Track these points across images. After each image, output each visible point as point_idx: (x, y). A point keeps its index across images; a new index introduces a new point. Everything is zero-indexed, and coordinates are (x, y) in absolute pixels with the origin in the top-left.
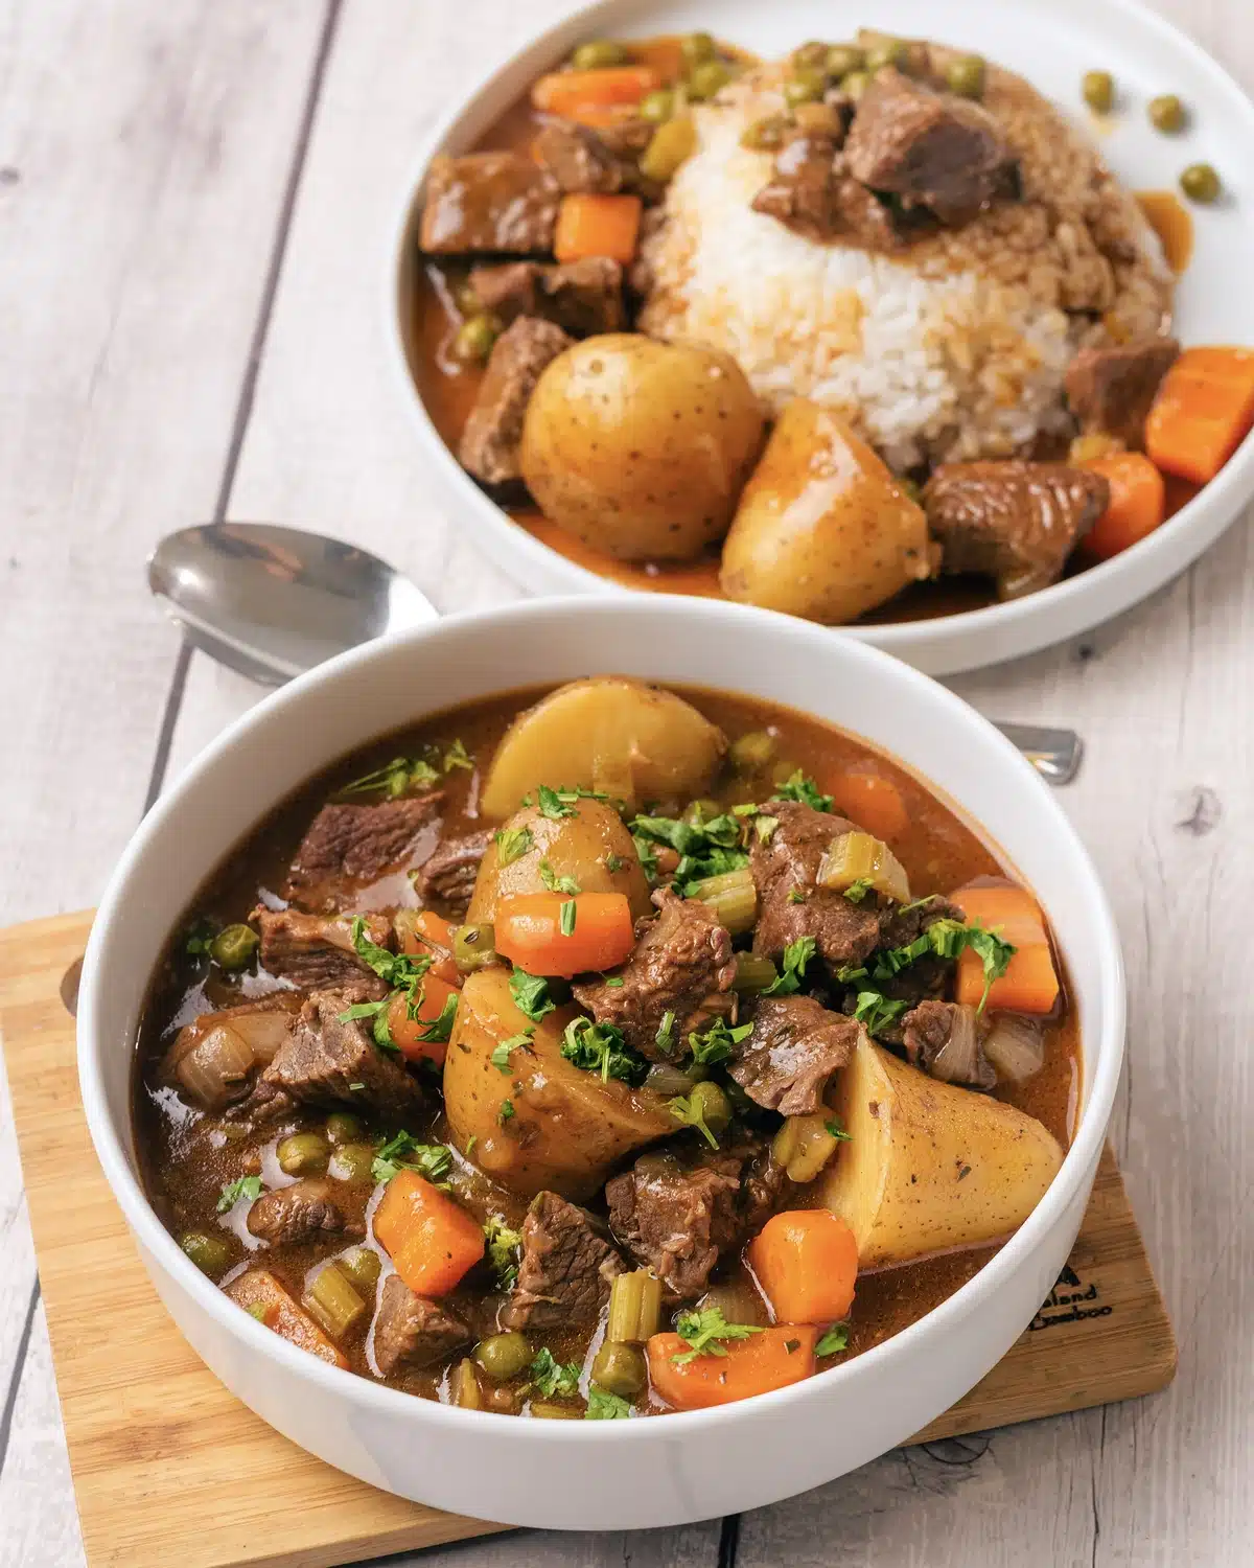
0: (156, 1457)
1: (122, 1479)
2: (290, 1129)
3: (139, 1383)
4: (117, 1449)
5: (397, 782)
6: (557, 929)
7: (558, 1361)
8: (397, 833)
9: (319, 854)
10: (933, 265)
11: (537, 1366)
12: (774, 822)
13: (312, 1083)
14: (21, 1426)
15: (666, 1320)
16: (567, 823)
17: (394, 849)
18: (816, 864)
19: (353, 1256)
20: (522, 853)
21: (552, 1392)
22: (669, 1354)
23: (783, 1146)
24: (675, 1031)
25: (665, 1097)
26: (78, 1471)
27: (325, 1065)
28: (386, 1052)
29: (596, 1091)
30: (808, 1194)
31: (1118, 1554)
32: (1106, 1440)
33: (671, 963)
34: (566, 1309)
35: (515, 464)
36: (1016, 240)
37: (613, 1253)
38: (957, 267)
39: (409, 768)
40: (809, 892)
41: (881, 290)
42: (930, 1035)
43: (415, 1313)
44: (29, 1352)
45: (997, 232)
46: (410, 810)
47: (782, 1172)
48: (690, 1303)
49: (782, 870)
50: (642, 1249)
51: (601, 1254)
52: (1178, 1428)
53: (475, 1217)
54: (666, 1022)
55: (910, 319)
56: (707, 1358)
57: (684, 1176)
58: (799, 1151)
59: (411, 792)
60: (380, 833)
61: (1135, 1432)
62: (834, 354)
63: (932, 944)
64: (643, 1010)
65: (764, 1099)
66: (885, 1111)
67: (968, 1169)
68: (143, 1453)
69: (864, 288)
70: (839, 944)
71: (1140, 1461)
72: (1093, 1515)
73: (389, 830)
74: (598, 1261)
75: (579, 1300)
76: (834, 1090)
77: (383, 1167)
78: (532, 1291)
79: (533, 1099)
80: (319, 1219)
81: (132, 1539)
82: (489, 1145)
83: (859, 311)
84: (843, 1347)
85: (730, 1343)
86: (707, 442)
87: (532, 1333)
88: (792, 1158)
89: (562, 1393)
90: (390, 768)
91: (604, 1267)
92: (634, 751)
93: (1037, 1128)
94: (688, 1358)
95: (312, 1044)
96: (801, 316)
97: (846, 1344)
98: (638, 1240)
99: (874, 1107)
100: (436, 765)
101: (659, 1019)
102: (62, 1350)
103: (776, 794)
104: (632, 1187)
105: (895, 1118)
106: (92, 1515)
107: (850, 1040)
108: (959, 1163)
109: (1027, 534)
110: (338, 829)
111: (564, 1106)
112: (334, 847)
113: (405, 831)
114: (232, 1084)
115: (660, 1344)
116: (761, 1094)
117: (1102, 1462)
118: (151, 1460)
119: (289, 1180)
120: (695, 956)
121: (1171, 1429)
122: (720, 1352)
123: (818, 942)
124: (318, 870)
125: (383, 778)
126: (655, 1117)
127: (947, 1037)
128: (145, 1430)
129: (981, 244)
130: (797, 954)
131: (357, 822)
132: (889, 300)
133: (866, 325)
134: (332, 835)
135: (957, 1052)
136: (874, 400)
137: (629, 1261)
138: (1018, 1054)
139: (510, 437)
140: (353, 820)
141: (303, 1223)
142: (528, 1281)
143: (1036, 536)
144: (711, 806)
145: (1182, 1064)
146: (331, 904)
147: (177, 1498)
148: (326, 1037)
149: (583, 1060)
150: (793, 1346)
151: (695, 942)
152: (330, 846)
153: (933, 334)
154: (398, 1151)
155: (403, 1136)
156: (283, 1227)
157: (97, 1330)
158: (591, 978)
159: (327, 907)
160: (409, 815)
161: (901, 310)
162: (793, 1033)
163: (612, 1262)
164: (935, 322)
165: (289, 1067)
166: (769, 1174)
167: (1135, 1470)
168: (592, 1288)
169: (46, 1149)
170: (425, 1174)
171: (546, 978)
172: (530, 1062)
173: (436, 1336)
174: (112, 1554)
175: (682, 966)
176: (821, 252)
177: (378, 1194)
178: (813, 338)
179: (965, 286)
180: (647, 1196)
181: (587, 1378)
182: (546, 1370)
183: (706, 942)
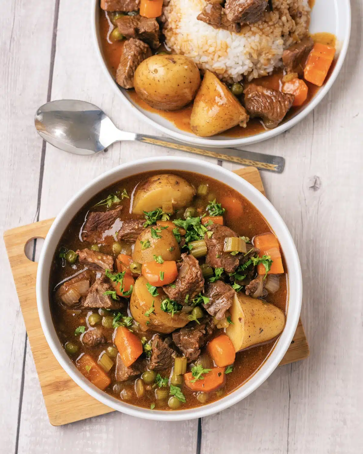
0: (63, 390)
1: (55, 396)
3: (57, 369)
4: (53, 388)
5: (109, 203)
7: (162, 377)
8: (111, 220)
9: (91, 227)
10: (248, 34)
11: (157, 379)
12: (212, 233)
14: (27, 374)
15: (188, 369)
16: (159, 240)
17: (110, 224)
18: (223, 245)
19: (110, 349)
21: (161, 386)
22: (190, 380)
24: (189, 299)
25: (187, 314)
26: (45, 394)
29: (171, 319)
31: (295, 403)
32: (292, 372)
33: (188, 283)
35: (132, 84)
36: (270, 23)
37: (175, 351)
38: (254, 34)
39: (113, 198)
40: (221, 254)
41: (233, 41)
42: (252, 290)
44: (27, 353)
45: (265, 22)
46: (114, 213)
48: (194, 362)
51: (172, 352)
52: (309, 368)
53: (139, 337)
54: (187, 297)
55: (241, 49)
56: (199, 381)
59: (113, 207)
60: (107, 220)
61: (299, 370)
62: (219, 57)
63: (252, 262)
64: (181, 295)
65: (212, 314)
66: (243, 320)
67: (262, 330)
68: (59, 389)
69: (229, 41)
70: (229, 269)
71: (300, 377)
72: (289, 393)
73: (109, 219)
74: (171, 354)
75: (167, 363)
76: (229, 314)
77: (115, 324)
78: (156, 363)
80: (101, 341)
81: (59, 413)
83: (227, 47)
84: (231, 371)
85: (204, 375)
86: (187, 91)
87: (155, 371)
89: (164, 386)
90: (107, 199)
91: (173, 355)
92: (173, 202)
94: (195, 381)
95: (96, 298)
96: (211, 46)
97: (232, 370)
98: (181, 346)
99: (240, 319)
100: (120, 197)
101: (185, 296)
102: (37, 359)
103: (209, 204)
104: (179, 337)
105: (245, 323)
106: (50, 407)
107: (233, 297)
108: (260, 329)
109: (273, 115)
110: (95, 220)
112: (95, 225)
113: (113, 219)
115: (187, 376)
116: (211, 311)
117: (291, 377)
118: (62, 391)
119: (93, 329)
120: (194, 280)
121: (308, 368)
122: (202, 378)
123: (224, 269)
124: (91, 231)
125: (106, 201)
127: (256, 289)
128: (59, 382)
129: (261, 27)
130: (219, 272)
131: (101, 218)
132: (236, 43)
133: (228, 50)
134: (94, 222)
136: (231, 67)
137: (179, 355)
138: (273, 287)
139: (131, 76)
140: (99, 217)
141: (97, 342)
142: (154, 361)
143: (275, 115)
145: (310, 262)
146: (95, 241)
147: (69, 401)
149: (167, 310)
150: (220, 374)
151: (194, 276)
152: (94, 225)
153: (247, 52)
154: (119, 319)
155: (119, 314)
157: (45, 354)
158: (167, 286)
159: (94, 242)
160: (114, 215)
161: (239, 46)
162: (218, 295)
163: (175, 354)
164: (248, 49)
165: (91, 302)
166: (212, 326)
167: (299, 380)
168: (170, 360)
169: (26, 300)
170: (126, 326)
174: (55, 417)
175: (191, 283)
176: (216, 31)
177: (115, 332)
178: (214, 52)
179: (257, 38)
180: (183, 339)
181: (169, 383)
182: (159, 380)
183: (197, 276)
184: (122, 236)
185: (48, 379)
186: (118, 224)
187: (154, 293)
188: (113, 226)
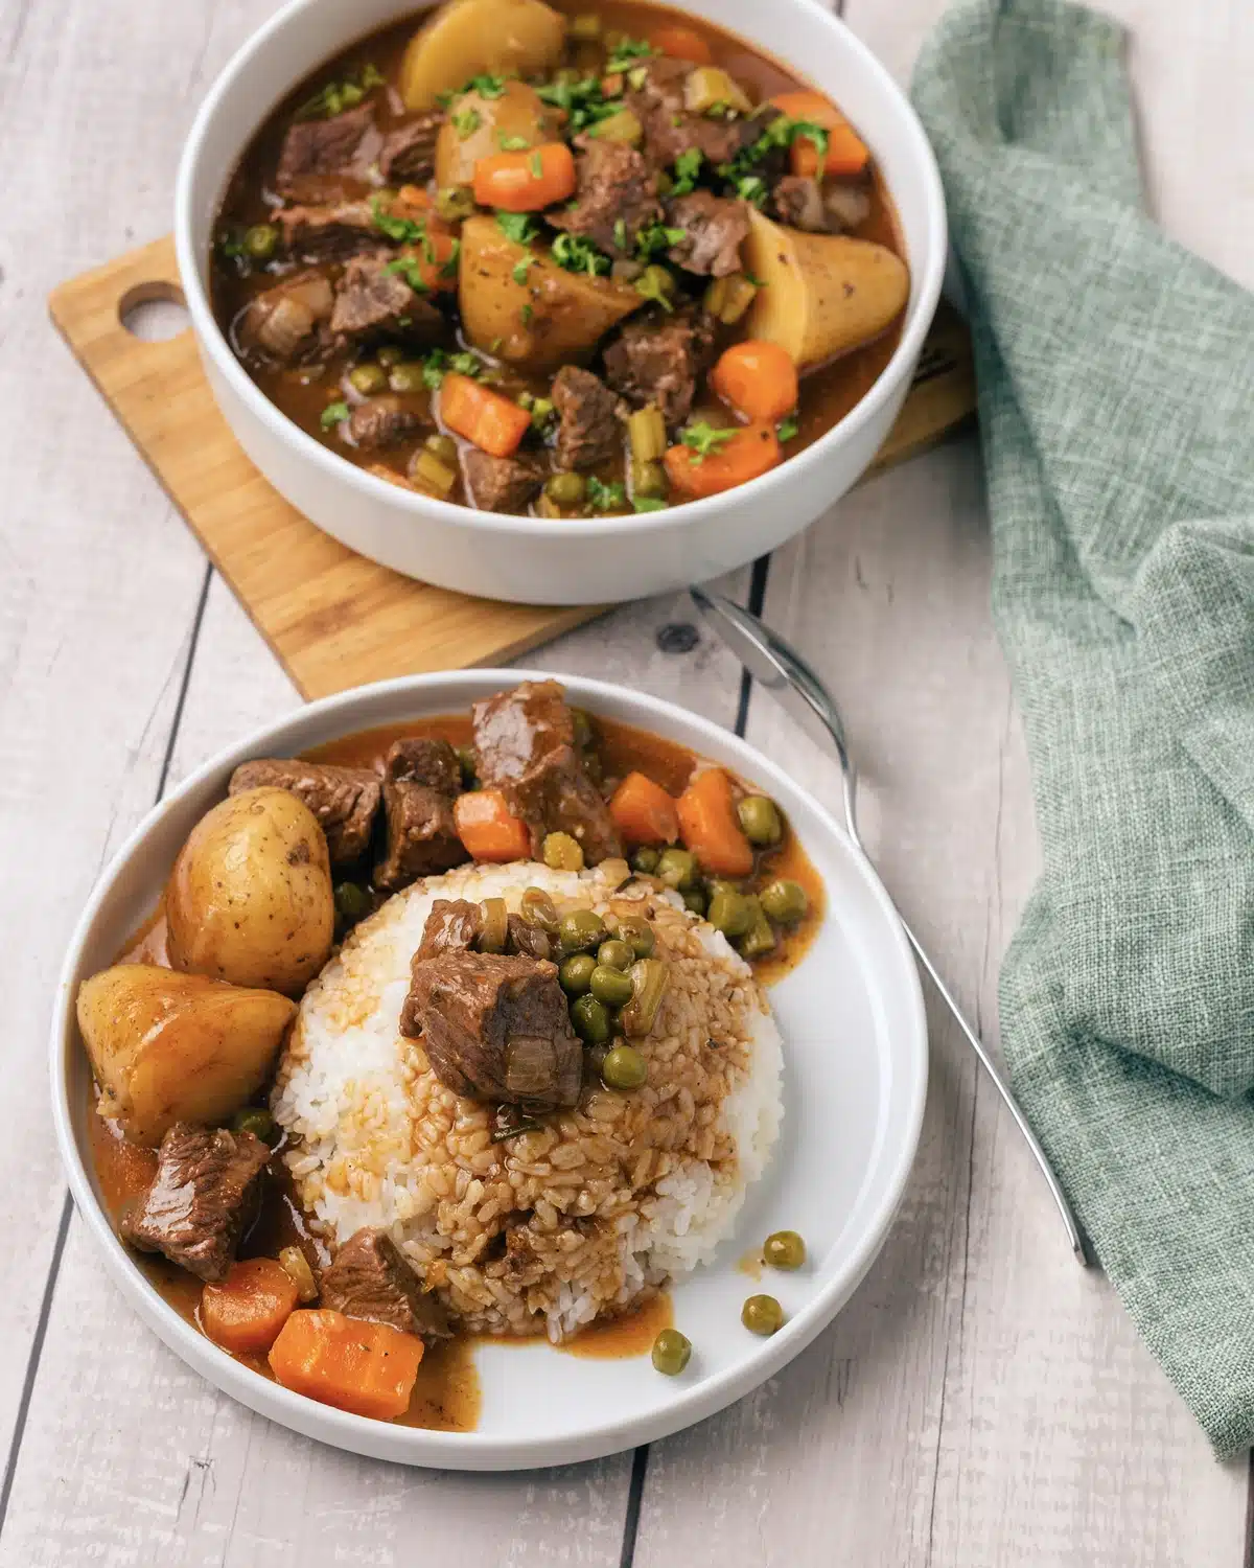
2: (350, 365)
5: (335, 102)
6: (530, 175)
7: (604, 483)
9: (297, 163)
11: (591, 490)
12: (643, 72)
13: (371, 326)
15: (672, 436)
16: (504, 99)
17: (351, 150)
18: (682, 96)
19: (434, 442)
20: (476, 127)
21: (608, 504)
22: (685, 460)
23: (715, 300)
24: (628, 234)
25: (632, 281)
27: (379, 311)
28: (418, 291)
29: (588, 284)
30: (737, 332)
33: (613, 185)
34: (601, 447)
37: (621, 400)
39: (340, 91)
40: (685, 117)
42: (794, 202)
43: (501, 471)
46: (355, 119)
47: (717, 320)
48: (683, 423)
49: (658, 105)
50: (639, 393)
51: (614, 402)
53: (511, 396)
54: (619, 228)
56: (710, 458)
57: (659, 334)
58: (729, 298)
59: (348, 107)
60: (339, 140)
63: (773, 138)
65: (699, 270)
66: (791, 257)
67: (852, 289)
70: (718, 150)
73: (343, 138)
74: (614, 407)
75: (608, 438)
76: (746, 251)
77: (432, 376)
78: (576, 438)
79: (549, 298)
80: (402, 421)
82: (515, 339)
84: (796, 432)
85: (719, 443)
87: (581, 469)
88: (723, 307)
89: (615, 502)
90: (324, 95)
91: (618, 411)
93: (883, 251)
94: (698, 460)
95: (363, 298)
97: (798, 430)
98: (634, 388)
99: (782, 258)
100: (358, 83)
101: (614, 226)
104: (624, 351)
107: (746, 217)
108: (844, 284)
110: (306, 143)
111: (571, 300)
112: (307, 156)
113: (355, 135)
114: (304, 338)
115: (674, 455)
116: (695, 265)
119: (367, 400)
120: (626, 176)
122: (718, 450)
123: (703, 154)
124: (301, 174)
125: (324, 100)
126: (629, 297)
127: (803, 201)
130: (689, 163)
134: (303, 147)
135: (812, 211)
137: (636, 405)
138: (847, 205)
140: (315, 133)
141: (389, 427)
142: (570, 431)
144: (573, 73)
146: (319, 198)
148: (374, 290)
149: (571, 265)
150: (765, 436)
151: (623, 167)
152: (303, 156)
154: (438, 363)
155: (437, 352)
156: (377, 434)
158: (557, 207)
160: (353, 124)
162: (701, 220)
163: (623, 407)
165: (348, 315)
166: (707, 321)
168: (613, 426)
170: (463, 373)
171: (527, 213)
172: (541, 272)
173: (518, 483)
175: (620, 186)
177: (437, 396)
180: (636, 353)
181: (630, 490)
182: (598, 491)
183: (631, 165)
184: (395, 161)
185: (286, 613)
186: (371, 141)
187: (525, 233)
188: (357, 154)
